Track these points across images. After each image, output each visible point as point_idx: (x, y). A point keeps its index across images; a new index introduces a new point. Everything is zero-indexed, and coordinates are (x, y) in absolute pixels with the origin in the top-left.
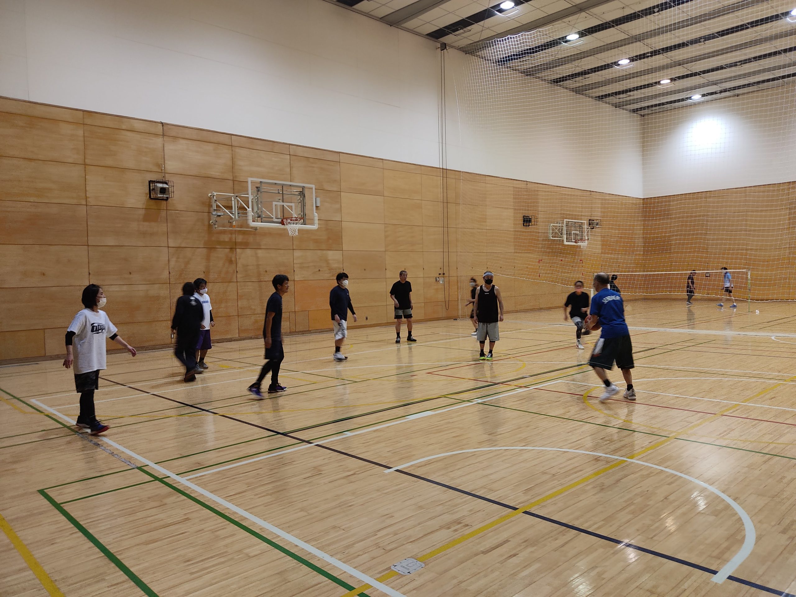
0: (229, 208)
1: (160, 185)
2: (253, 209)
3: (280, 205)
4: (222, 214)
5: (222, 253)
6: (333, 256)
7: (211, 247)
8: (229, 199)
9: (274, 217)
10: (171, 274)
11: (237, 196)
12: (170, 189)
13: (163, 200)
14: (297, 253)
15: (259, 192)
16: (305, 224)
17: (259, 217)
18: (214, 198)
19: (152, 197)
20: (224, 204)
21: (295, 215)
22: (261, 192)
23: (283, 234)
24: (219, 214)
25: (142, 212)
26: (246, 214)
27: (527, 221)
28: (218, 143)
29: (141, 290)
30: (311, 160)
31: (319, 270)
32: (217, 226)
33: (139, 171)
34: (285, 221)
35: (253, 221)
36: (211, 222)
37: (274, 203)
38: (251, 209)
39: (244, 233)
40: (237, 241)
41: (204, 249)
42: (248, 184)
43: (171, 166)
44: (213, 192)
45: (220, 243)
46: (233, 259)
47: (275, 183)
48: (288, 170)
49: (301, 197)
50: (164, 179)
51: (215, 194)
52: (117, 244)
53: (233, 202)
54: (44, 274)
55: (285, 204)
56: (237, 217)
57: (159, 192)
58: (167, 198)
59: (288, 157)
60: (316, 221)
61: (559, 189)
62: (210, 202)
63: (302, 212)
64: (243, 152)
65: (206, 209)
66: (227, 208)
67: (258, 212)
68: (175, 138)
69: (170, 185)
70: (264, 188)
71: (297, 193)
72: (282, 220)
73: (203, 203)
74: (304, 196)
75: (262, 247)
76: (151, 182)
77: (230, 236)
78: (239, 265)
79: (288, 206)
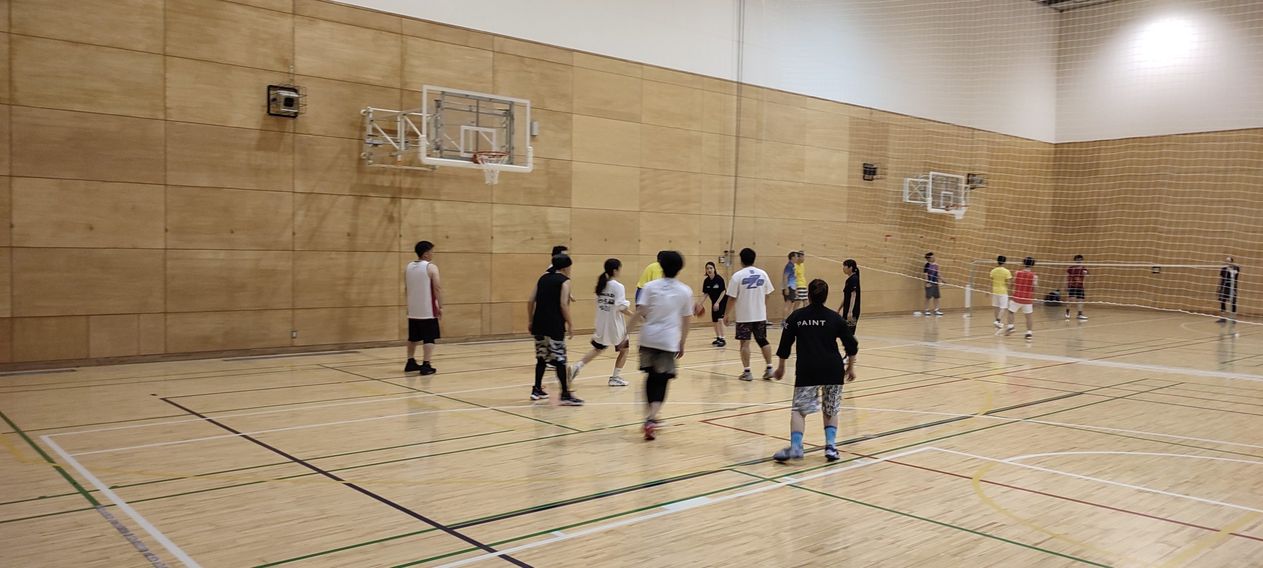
0: (393, 132)
1: (285, 94)
2: (428, 136)
3: (474, 131)
4: (380, 142)
5: (378, 204)
6: (556, 216)
7: (360, 196)
8: (393, 119)
9: (462, 149)
10: (296, 236)
11: (404, 115)
12: (300, 99)
13: (289, 116)
14: (498, 210)
15: (439, 109)
16: (511, 164)
17: (438, 149)
18: (368, 116)
19: (272, 112)
20: (384, 128)
21: (495, 148)
22: (442, 109)
23: (477, 178)
24: (376, 142)
25: (256, 135)
26: (417, 143)
27: (869, 172)
28: (380, 30)
29: (247, 259)
30: (527, 61)
31: (532, 239)
32: (371, 161)
33: (253, 69)
34: (479, 158)
35: (428, 156)
36: (363, 154)
37: (463, 127)
38: (425, 136)
39: (415, 174)
40: (403, 186)
41: (351, 197)
42: (421, 96)
43: (304, 63)
44: (369, 107)
45: (374, 188)
46: (395, 215)
47: (467, 95)
48: (490, 75)
49: (507, 120)
50: (292, 84)
51: (372, 109)
52: (213, 185)
53: (399, 123)
54: (91, 228)
55: (481, 130)
56: (403, 148)
57: (282, 104)
58: (295, 116)
59: (491, 54)
60: (530, 160)
61: (922, 123)
62: (363, 123)
63: (507, 144)
64: (417, 45)
65: (357, 134)
66: (391, 133)
67: (437, 140)
68: (313, 19)
69: (301, 93)
70: (447, 102)
71: (501, 113)
72: (475, 156)
73: (352, 124)
74: (512, 119)
75: (443, 198)
76: (271, 89)
77: (391, 177)
78: (405, 225)
79: (486, 133)
